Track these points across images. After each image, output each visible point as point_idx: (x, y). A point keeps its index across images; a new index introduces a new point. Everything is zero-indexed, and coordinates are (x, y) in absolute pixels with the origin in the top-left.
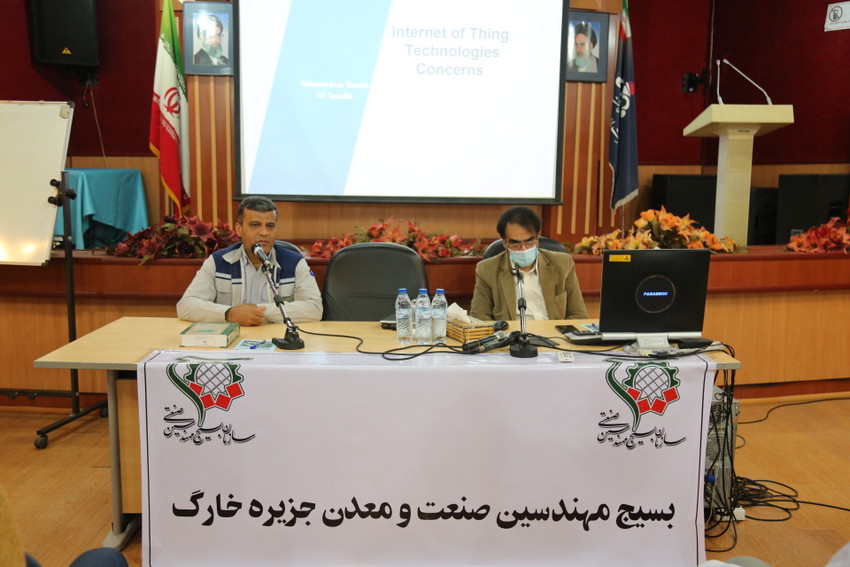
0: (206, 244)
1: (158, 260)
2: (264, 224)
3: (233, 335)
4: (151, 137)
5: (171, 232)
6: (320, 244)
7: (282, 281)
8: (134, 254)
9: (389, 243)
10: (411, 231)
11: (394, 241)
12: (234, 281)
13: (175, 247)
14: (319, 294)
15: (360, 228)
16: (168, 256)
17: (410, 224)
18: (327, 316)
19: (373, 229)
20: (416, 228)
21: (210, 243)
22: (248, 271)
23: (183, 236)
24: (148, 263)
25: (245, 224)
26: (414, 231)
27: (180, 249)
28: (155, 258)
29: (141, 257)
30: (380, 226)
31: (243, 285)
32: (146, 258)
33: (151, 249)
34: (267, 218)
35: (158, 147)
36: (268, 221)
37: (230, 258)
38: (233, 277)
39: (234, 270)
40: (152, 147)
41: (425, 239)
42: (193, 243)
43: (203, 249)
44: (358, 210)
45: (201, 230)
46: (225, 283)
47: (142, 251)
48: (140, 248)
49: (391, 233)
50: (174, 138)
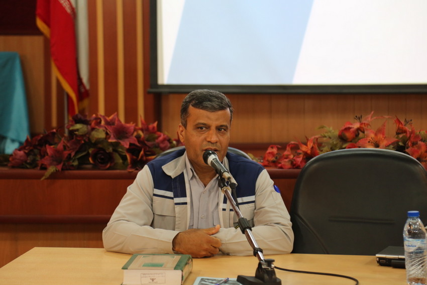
0: (128, 150)
1: (67, 172)
2: (213, 128)
3: (187, 269)
4: (39, 11)
5: (82, 136)
6: (275, 150)
7: (240, 200)
8: (34, 165)
9: (371, 148)
10: (400, 131)
11: (377, 146)
12: (177, 200)
13: (88, 155)
14: (289, 217)
15: (327, 129)
16: (79, 168)
17: (399, 122)
18: (299, 247)
19: (348, 129)
20: (408, 128)
21: (133, 150)
22: (193, 187)
23: (99, 141)
24: (54, 176)
25: (190, 127)
26: (405, 132)
27: (94, 158)
28: (63, 169)
29: (44, 168)
30: (356, 125)
31: (189, 206)
32: (51, 169)
33: (57, 158)
34: (217, 120)
35: (47, 22)
36: (219, 123)
37: (171, 170)
38: (176, 196)
39: (176, 186)
40: (40, 24)
41: (420, 143)
42: (111, 149)
43: (124, 158)
44: (308, 103)
45: (121, 133)
46: (166, 204)
47: (46, 161)
48: (42, 156)
49: (373, 135)
50: (69, 11)
